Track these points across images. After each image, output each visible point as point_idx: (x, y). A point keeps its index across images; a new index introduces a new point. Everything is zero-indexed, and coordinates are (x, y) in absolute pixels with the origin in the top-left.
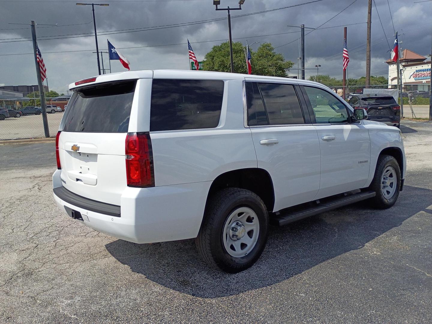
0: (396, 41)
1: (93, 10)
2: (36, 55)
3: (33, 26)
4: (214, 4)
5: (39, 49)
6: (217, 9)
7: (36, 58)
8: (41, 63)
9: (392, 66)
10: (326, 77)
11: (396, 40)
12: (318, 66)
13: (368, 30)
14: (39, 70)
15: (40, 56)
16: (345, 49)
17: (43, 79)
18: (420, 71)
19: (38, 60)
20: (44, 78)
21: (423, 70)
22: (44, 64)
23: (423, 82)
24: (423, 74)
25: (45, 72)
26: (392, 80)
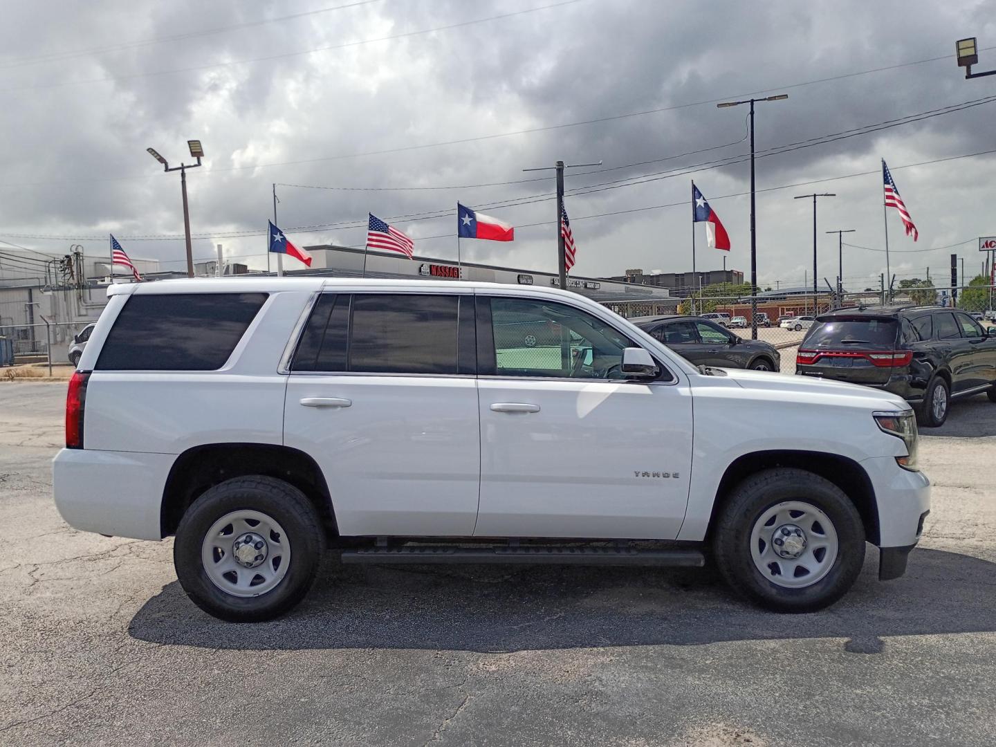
1: (752, 113)
2: (560, 222)
3: (560, 171)
4: (960, 65)
5: (565, 213)
6: (969, 76)
7: (560, 228)
8: (569, 237)
14: (563, 251)
15: (567, 223)
17: (569, 268)
19: (563, 232)
20: (570, 265)
22: (573, 240)
25: (573, 254)
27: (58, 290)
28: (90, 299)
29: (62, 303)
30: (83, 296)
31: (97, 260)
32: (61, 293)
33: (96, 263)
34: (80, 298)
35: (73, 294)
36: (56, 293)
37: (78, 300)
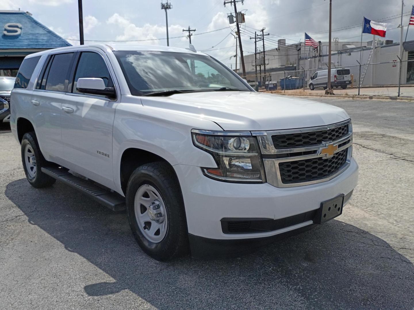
27: (312, 58)
28: (323, 61)
29: (313, 63)
30: (321, 60)
31: (344, 44)
32: (313, 59)
33: (343, 45)
34: (319, 61)
35: (317, 59)
36: (312, 59)
37: (318, 61)
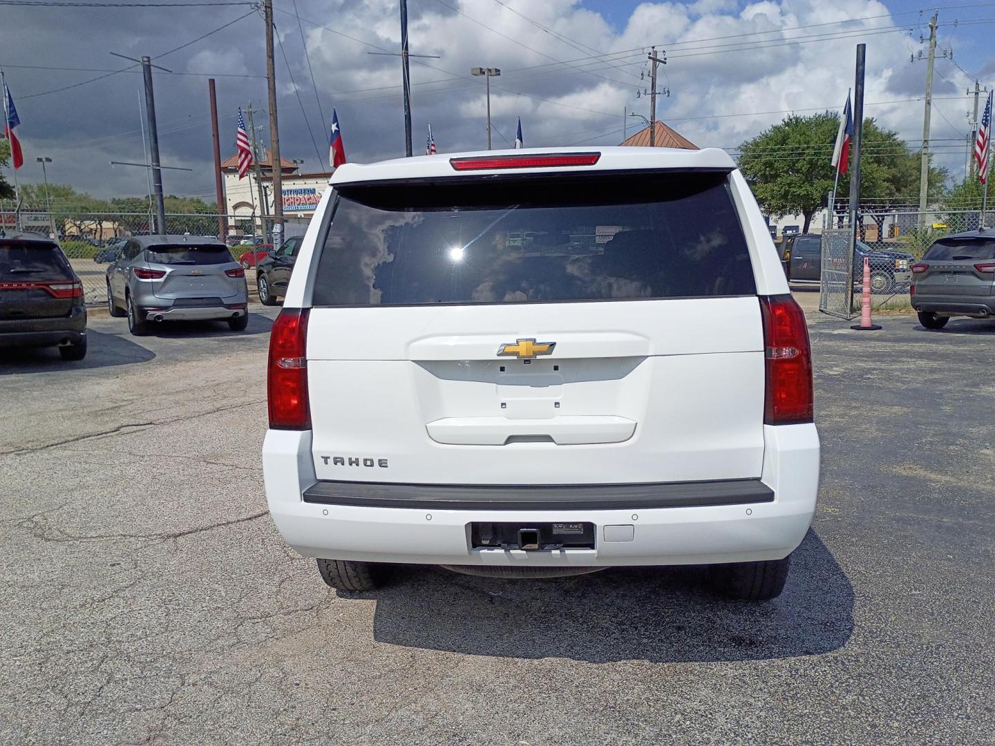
0: (334, 127)
9: (231, 176)
10: (64, 188)
11: (336, 124)
12: (44, 160)
13: (269, 93)
16: (240, 130)
18: (291, 192)
21: (297, 192)
23: (299, 216)
24: (297, 200)
26: (236, 207)
